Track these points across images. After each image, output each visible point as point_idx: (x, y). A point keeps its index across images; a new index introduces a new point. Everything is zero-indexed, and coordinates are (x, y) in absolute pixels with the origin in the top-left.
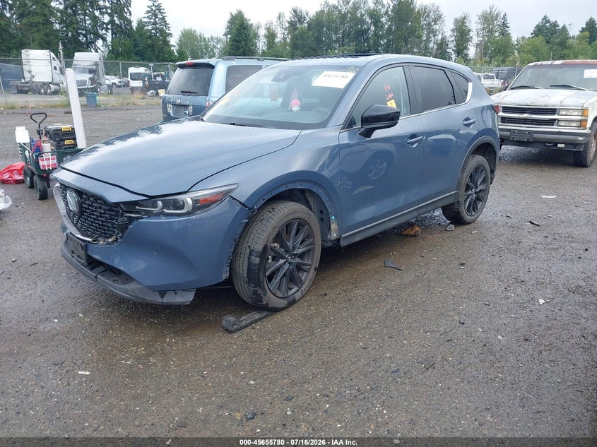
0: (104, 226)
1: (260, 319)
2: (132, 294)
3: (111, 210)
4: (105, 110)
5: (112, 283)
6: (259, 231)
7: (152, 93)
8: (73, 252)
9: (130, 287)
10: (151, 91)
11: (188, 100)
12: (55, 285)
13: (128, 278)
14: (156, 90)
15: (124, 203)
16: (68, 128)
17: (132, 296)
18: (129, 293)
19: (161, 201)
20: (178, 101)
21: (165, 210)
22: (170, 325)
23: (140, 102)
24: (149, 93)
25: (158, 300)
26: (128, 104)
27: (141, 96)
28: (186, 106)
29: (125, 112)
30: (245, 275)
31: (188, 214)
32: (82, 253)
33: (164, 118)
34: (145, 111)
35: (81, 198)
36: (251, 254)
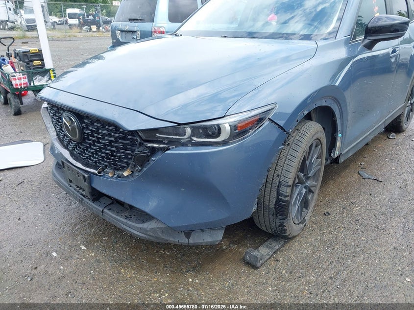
0: (115, 156)
1: (279, 249)
2: (151, 234)
3: (124, 138)
4: (53, 40)
5: (125, 221)
6: (289, 157)
7: (86, 28)
8: (71, 181)
9: (148, 226)
10: (86, 27)
11: (135, 26)
12: (47, 208)
13: (145, 217)
14: (89, 26)
15: (144, 131)
16: (35, 50)
17: (153, 237)
18: (149, 233)
19: (190, 127)
20: (127, 28)
21: (194, 138)
22: (184, 258)
23: (79, 35)
24: (84, 28)
25: (183, 240)
26: (70, 36)
27: (78, 30)
28: (134, 32)
29: (70, 42)
30: (272, 206)
31: (224, 143)
32: (85, 185)
33: (113, 43)
34: (85, 41)
35: (82, 122)
36: (280, 184)
